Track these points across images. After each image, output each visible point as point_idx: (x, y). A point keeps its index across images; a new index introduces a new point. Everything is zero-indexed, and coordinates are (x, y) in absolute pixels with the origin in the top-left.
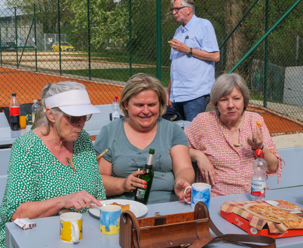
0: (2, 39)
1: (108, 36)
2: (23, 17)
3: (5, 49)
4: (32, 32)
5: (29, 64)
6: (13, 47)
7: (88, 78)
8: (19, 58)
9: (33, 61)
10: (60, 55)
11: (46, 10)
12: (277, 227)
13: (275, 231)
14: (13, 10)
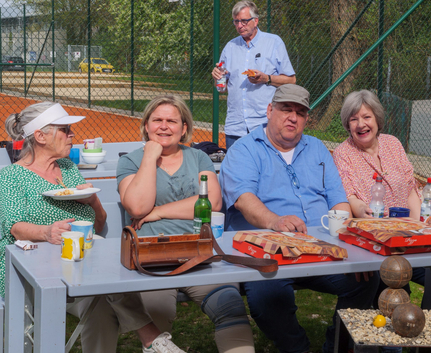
0: (3, 52)
1: (166, 50)
2: (36, 19)
3: (8, 67)
4: (49, 41)
5: (43, 90)
6: (18, 65)
7: (129, 112)
8: (28, 81)
9: (49, 86)
10: (89, 78)
11: (72, 8)
12: (290, 251)
13: (288, 255)
14: (22, 8)
